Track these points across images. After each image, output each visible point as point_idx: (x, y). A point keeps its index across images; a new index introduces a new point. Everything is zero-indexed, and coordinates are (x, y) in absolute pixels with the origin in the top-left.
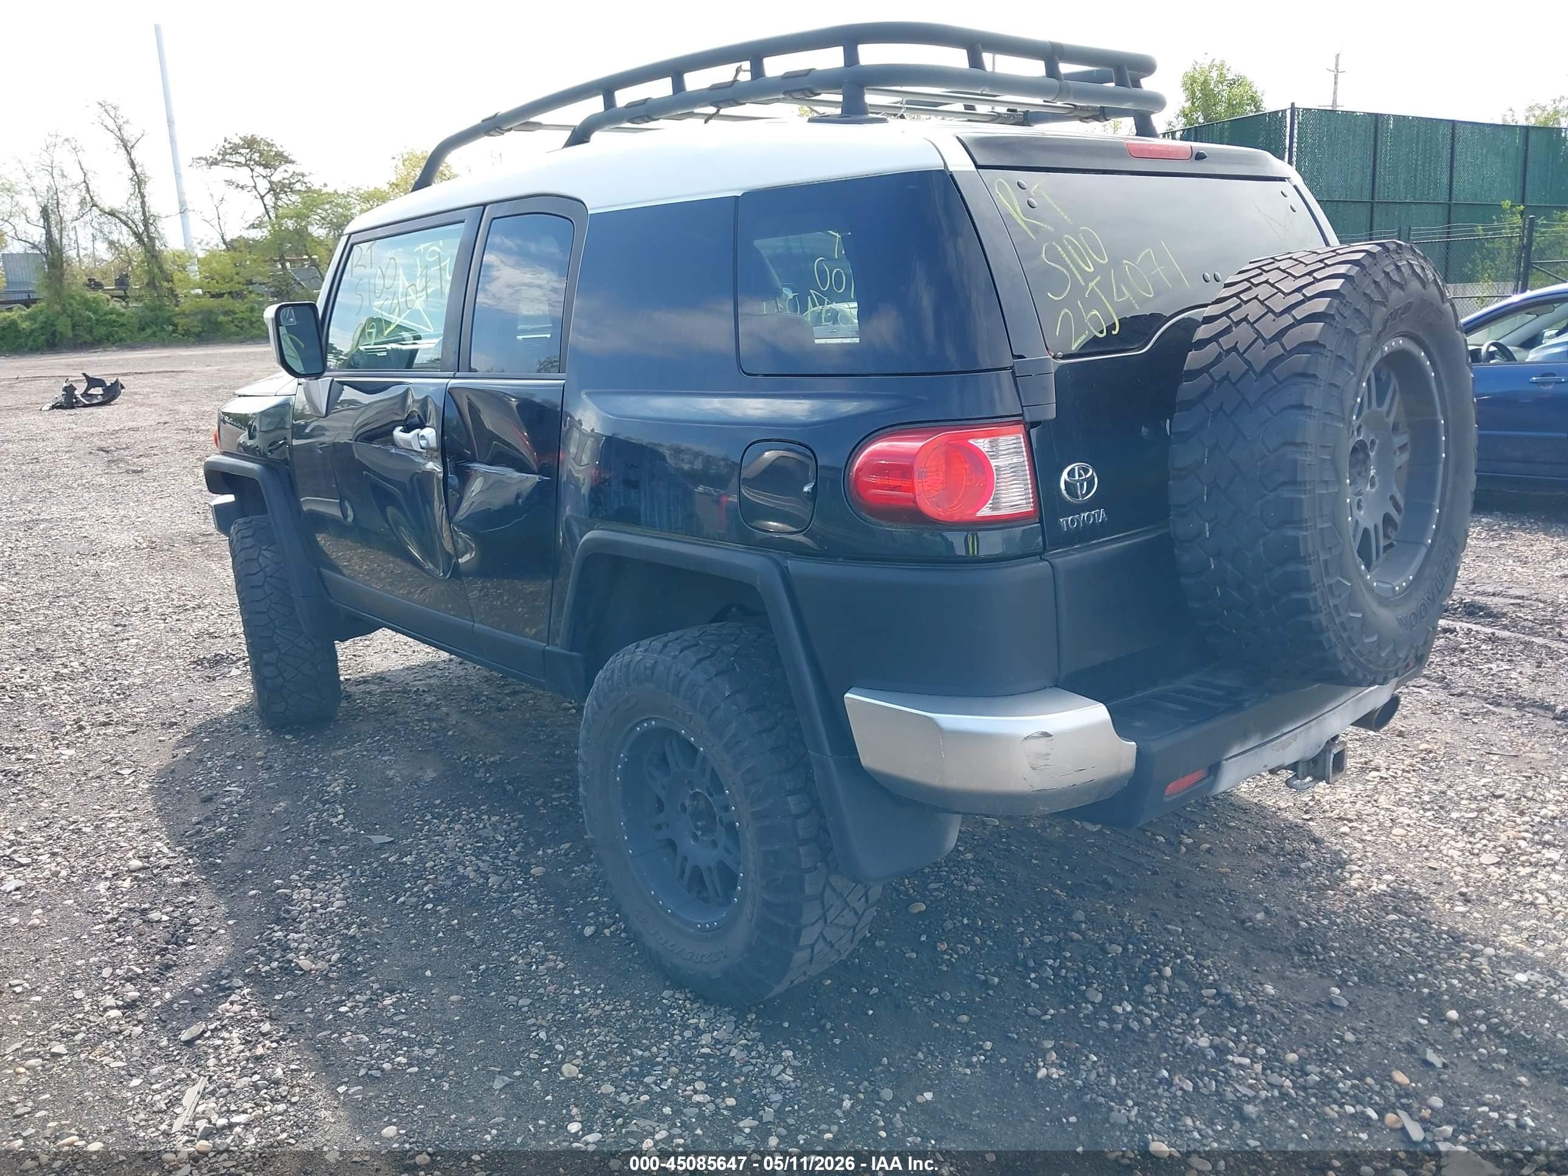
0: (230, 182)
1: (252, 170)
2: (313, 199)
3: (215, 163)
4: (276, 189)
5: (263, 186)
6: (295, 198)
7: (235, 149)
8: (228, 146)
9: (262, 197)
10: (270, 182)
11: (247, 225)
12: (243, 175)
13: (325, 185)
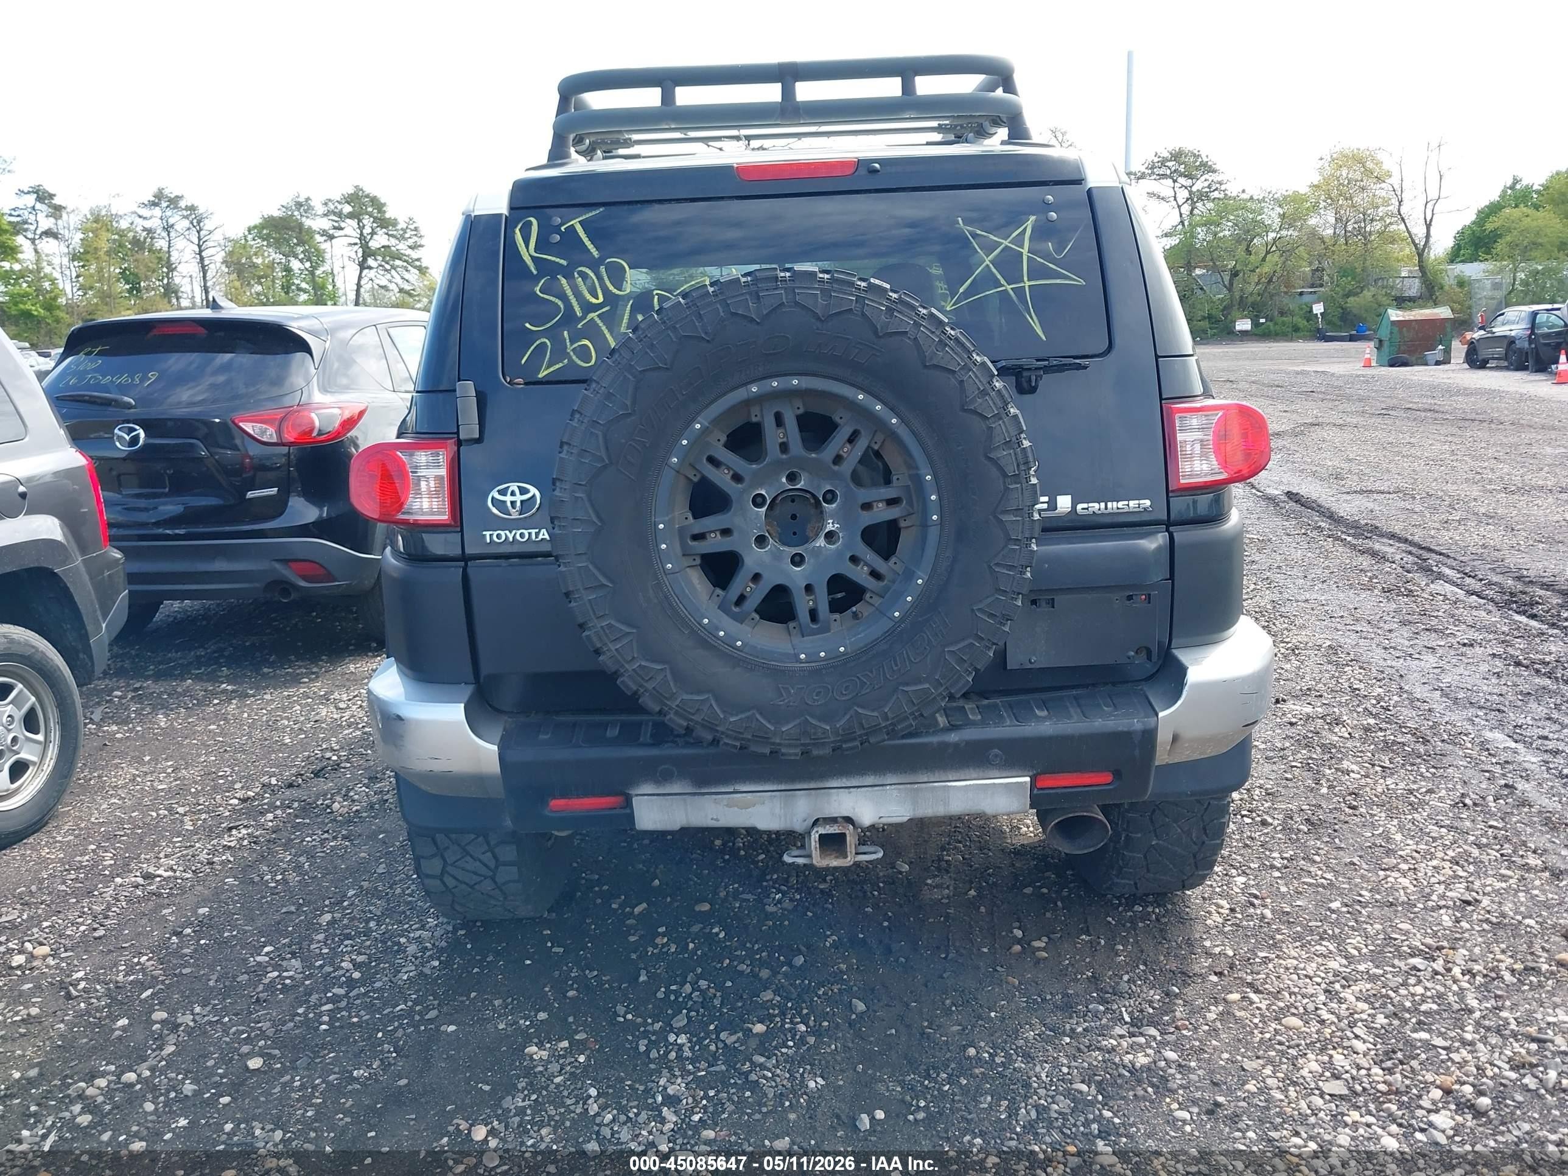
0: (1151, 194)
1: (1175, 181)
2: (1228, 206)
3: (1143, 176)
4: (1194, 198)
5: (1183, 194)
6: (1210, 205)
7: (1163, 162)
8: (1156, 160)
9: (1179, 207)
10: (1190, 192)
11: (1160, 234)
12: (1165, 187)
13: (1244, 191)
